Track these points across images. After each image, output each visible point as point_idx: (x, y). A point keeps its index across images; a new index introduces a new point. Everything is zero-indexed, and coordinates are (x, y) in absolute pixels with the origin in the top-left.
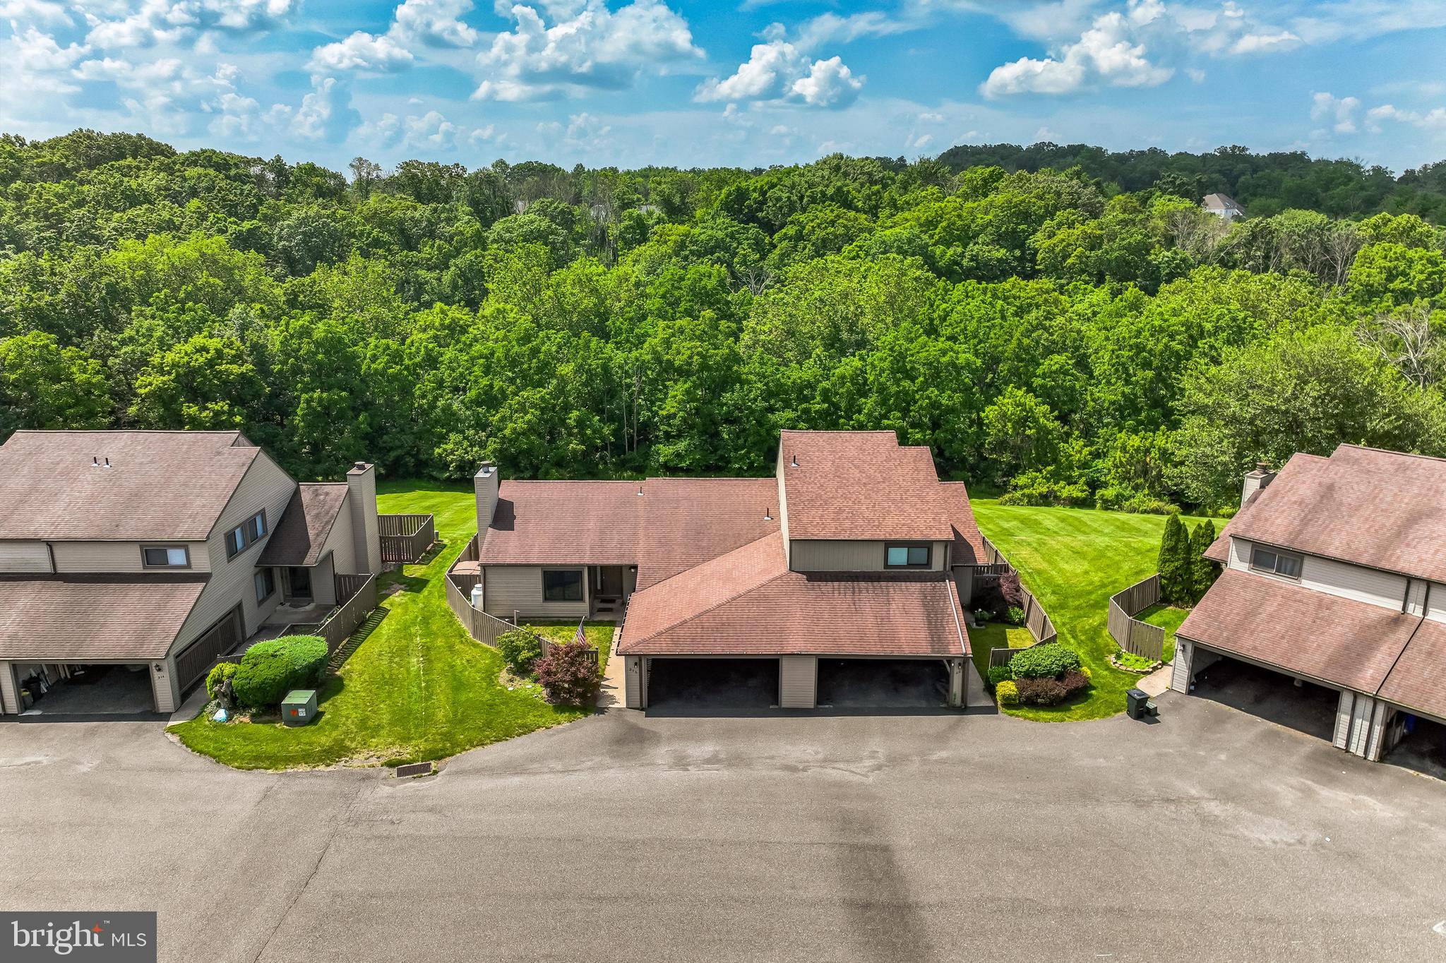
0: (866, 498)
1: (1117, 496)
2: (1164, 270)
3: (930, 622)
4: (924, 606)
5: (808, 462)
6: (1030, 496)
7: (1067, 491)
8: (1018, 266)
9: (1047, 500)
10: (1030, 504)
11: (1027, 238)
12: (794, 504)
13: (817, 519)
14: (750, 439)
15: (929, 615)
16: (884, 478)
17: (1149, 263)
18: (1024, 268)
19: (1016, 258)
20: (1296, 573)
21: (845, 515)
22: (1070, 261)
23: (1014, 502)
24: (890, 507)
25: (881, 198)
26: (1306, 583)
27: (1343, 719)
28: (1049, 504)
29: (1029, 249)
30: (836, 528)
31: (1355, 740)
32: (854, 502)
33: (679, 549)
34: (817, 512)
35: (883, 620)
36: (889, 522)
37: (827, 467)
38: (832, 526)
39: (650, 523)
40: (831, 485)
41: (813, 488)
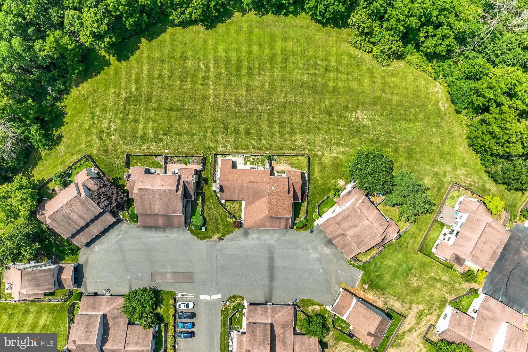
0: (280, 208)
3: (286, 224)
5: (272, 200)
12: (269, 209)
21: (276, 212)
24: (283, 210)
32: (278, 209)
33: (251, 199)
34: (272, 211)
35: (280, 223)
36: (283, 213)
37: (275, 201)
38: (274, 214)
39: (246, 193)
40: (275, 205)
41: (272, 206)
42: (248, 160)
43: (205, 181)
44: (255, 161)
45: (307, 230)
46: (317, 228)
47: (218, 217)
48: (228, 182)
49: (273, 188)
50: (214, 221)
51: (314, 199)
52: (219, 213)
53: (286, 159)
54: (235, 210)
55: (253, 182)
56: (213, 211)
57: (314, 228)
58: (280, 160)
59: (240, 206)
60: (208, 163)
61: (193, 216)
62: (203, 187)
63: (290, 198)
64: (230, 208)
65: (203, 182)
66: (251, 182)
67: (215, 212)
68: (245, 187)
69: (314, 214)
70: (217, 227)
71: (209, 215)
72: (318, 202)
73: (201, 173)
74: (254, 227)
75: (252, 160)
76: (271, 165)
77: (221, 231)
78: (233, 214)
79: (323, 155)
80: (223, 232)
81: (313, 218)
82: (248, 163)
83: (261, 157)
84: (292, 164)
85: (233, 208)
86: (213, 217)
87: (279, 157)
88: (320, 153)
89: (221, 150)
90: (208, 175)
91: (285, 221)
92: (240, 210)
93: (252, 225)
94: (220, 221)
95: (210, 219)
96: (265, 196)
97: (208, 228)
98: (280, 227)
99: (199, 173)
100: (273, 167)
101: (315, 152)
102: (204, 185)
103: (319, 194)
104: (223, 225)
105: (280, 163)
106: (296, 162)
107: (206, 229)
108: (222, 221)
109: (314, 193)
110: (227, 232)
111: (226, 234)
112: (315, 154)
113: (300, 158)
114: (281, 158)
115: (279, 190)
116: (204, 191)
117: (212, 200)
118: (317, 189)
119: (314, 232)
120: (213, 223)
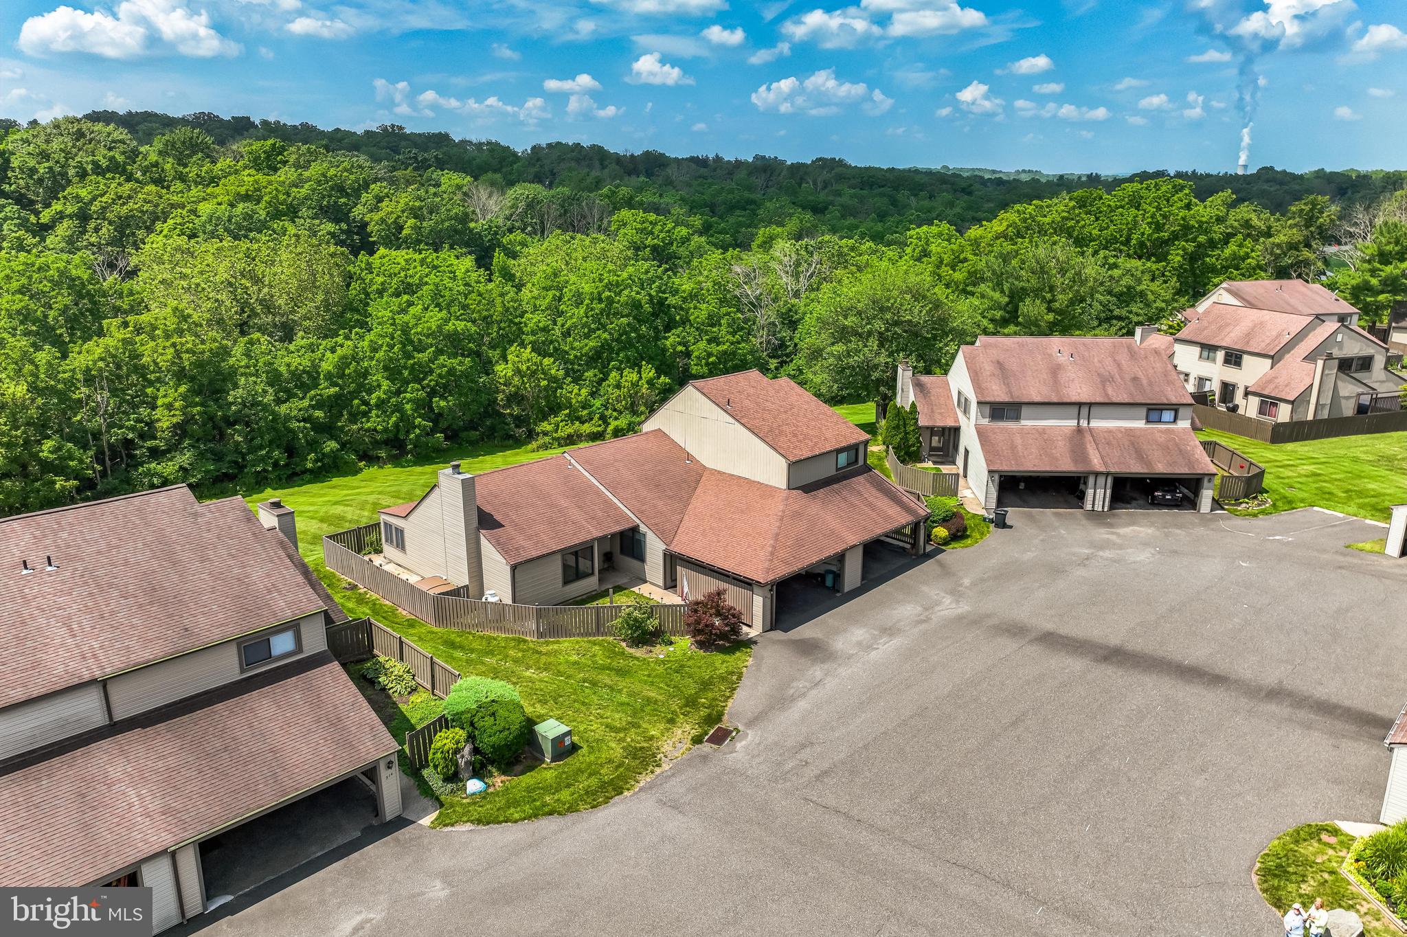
1: (629, 425)
2: (486, 236)
6: (557, 439)
7: (587, 428)
8: (347, 239)
9: (571, 440)
10: (560, 445)
11: (350, 211)
14: (267, 437)
17: (471, 231)
18: (353, 240)
19: (343, 231)
20: (1017, 418)
22: (404, 232)
23: (545, 447)
25: (163, 170)
26: (1023, 422)
27: (1090, 492)
28: (573, 443)
29: (355, 222)
31: (1097, 502)
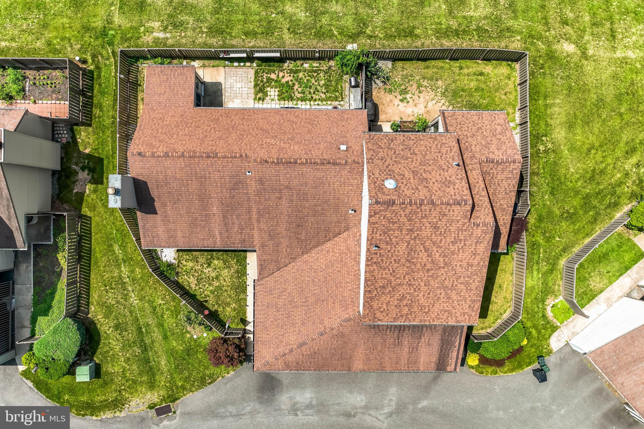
0: (425, 285)
3: (441, 351)
4: (442, 339)
5: (387, 243)
12: (370, 291)
13: (385, 306)
15: (442, 346)
16: (446, 264)
21: (405, 302)
24: (441, 294)
30: (397, 314)
32: (415, 290)
33: (285, 242)
34: (385, 299)
35: (414, 350)
36: (436, 308)
37: (402, 248)
38: (394, 312)
39: (260, 215)
40: (402, 271)
41: (385, 274)
42: (269, 80)
43: (92, 170)
44: (299, 81)
45: (520, 366)
46: (563, 360)
47: (151, 321)
48: (168, 163)
49: (390, 184)
50: (131, 336)
51: (548, 240)
52: (151, 302)
53: (430, 72)
54: (220, 288)
55: (292, 163)
56: (126, 297)
57: (551, 361)
58: (405, 77)
59: (242, 273)
60: (103, 93)
61: (40, 319)
62: (81, 197)
63: (478, 232)
64: (199, 280)
65: (83, 175)
66: (279, 162)
67: (134, 299)
68: (253, 186)
69: (550, 302)
70: (147, 361)
71: (108, 310)
72: (564, 250)
73: (74, 138)
74: (299, 367)
75: (288, 78)
76: (367, 96)
77: (162, 380)
78: (212, 304)
79: (584, 55)
80: (172, 381)
81: (544, 316)
82: (273, 92)
83: (324, 65)
84: (455, 94)
85: (210, 281)
86: (129, 319)
87: (399, 64)
88: (569, 48)
89: (157, 41)
90: (103, 143)
91: (436, 340)
92: (242, 288)
93: (290, 358)
94: (157, 335)
95: (117, 327)
96: (347, 229)
97: (109, 368)
98: (413, 363)
99: (65, 137)
100: (375, 107)
101: (549, 44)
102: (89, 188)
103: (571, 217)
104: (172, 353)
105: (404, 92)
106: (473, 84)
107: (97, 372)
108: (165, 337)
109: (550, 213)
110: (187, 379)
111: (183, 388)
112: (551, 56)
113: (488, 68)
114: (410, 67)
115: (423, 194)
116: (85, 210)
117: (123, 247)
118: (561, 196)
119: (552, 376)
120: (127, 346)
